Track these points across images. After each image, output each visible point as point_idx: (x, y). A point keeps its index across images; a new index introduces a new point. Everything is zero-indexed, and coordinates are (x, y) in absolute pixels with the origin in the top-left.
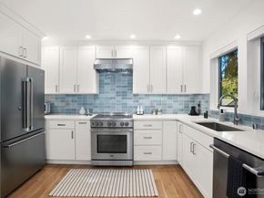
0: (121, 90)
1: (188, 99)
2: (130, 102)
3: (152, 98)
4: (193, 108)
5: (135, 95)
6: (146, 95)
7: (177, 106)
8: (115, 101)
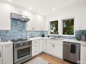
0: (20, 29)
1: (40, 32)
2: (24, 34)
3: (31, 32)
4: (43, 35)
5: (25, 31)
6: (29, 31)
7: (38, 34)
8: (17, 33)
